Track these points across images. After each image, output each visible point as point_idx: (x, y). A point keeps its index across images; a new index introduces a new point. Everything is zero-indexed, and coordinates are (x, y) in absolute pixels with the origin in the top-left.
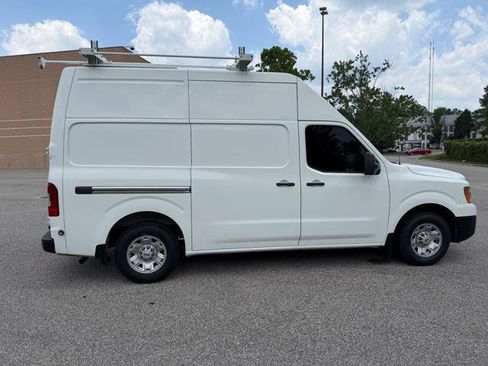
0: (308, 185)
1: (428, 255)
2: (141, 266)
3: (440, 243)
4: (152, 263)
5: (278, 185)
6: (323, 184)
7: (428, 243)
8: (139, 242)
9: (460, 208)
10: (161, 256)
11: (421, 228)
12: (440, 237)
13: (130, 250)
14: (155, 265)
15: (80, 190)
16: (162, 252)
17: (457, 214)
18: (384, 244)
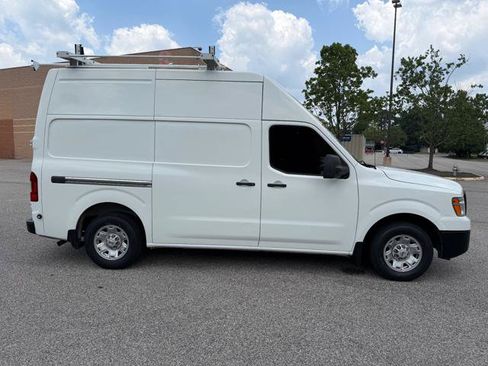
0: (269, 185)
1: (404, 269)
2: (107, 252)
3: (420, 257)
4: (117, 252)
5: (238, 184)
6: (285, 186)
7: (404, 256)
8: (105, 230)
9: (446, 221)
10: (125, 245)
11: (398, 239)
12: (420, 251)
13: (97, 237)
14: (119, 253)
15: (55, 180)
16: (126, 242)
17: (442, 227)
18: (351, 253)
